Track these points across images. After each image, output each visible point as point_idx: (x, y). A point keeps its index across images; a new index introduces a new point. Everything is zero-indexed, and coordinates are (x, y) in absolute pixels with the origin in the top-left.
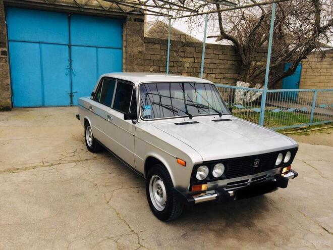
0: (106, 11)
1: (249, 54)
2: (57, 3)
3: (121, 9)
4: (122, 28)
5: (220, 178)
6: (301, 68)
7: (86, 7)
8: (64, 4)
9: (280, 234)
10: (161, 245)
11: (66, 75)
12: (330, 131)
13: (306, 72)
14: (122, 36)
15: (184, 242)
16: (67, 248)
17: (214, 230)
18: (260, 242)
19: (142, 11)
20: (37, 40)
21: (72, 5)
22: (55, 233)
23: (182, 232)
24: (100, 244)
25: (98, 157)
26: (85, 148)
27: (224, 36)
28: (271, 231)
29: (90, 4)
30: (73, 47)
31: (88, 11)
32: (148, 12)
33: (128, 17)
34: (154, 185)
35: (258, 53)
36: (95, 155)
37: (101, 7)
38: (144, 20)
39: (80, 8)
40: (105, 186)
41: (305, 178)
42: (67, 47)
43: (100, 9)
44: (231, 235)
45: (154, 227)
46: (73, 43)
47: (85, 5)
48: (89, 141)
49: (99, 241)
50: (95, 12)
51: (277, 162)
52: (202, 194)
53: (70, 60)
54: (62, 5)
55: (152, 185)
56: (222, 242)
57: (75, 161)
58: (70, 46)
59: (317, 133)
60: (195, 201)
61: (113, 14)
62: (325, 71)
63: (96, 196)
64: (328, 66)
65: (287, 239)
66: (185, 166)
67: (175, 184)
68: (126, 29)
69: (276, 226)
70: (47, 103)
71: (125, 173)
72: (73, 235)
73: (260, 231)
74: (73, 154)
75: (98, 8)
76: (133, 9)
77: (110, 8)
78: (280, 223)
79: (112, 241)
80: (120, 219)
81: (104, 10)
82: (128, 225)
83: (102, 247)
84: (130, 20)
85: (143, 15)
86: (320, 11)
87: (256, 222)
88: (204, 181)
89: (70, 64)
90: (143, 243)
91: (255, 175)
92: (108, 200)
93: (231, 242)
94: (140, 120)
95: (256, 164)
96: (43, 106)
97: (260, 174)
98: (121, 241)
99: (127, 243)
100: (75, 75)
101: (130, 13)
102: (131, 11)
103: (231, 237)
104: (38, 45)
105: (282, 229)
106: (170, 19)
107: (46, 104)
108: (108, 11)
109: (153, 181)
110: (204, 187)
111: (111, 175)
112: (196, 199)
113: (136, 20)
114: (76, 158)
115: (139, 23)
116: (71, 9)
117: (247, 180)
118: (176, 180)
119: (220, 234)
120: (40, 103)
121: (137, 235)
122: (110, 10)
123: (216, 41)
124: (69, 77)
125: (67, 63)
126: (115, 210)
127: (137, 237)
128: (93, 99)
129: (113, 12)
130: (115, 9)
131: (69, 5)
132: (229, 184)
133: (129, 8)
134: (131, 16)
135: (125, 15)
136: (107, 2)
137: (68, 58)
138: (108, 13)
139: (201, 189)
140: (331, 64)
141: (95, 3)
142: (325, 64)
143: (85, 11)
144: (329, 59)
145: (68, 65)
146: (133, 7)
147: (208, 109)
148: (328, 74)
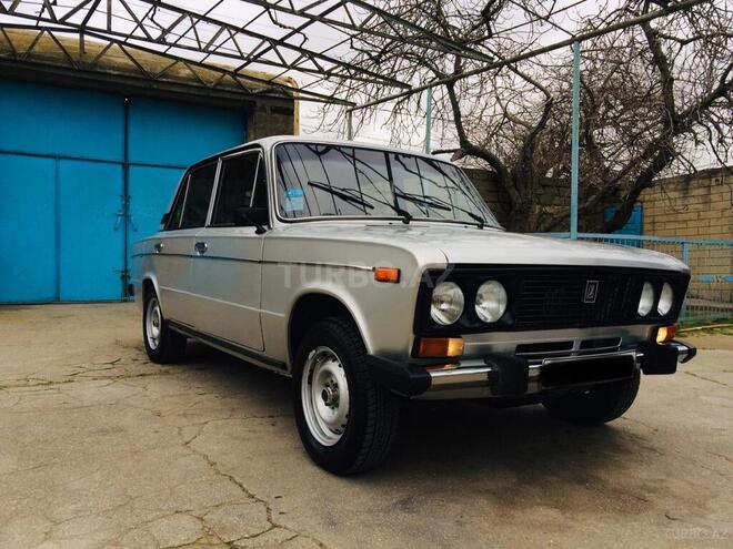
0: (210, 89)
1: (526, 188)
2: (99, 70)
3: (242, 87)
4: (246, 129)
6: (642, 216)
7: (164, 80)
8: (116, 73)
9: (675, 497)
10: (334, 524)
11: (116, 229)
12: (731, 331)
13: (654, 223)
15: (405, 517)
16: (46, 534)
17: (488, 491)
18: (623, 512)
19: (289, 92)
20: (49, 152)
21: (133, 75)
22: (18, 503)
23: (396, 496)
24: (150, 524)
26: (143, 357)
27: (467, 149)
28: (649, 491)
29: (174, 74)
30: (131, 167)
31: (167, 88)
32: (301, 95)
33: (259, 104)
34: (316, 378)
35: (544, 186)
37: (199, 81)
38: (293, 110)
39: (151, 80)
40: (185, 415)
41: (701, 397)
42: (120, 167)
43: (195, 84)
44: (539, 501)
45: (314, 487)
46: (133, 158)
47: (163, 76)
48: (154, 339)
49: (150, 517)
50: (184, 90)
51: (640, 306)
52: (447, 366)
53: (126, 197)
54: (110, 74)
55: (310, 383)
56: (518, 514)
58: (126, 166)
59: (702, 333)
60: (430, 378)
61: (228, 96)
62: (694, 216)
63: (156, 432)
64: (701, 207)
65: (698, 506)
66: (398, 281)
67: (371, 349)
68: (255, 131)
69: (662, 480)
70: (65, 294)
72: (72, 507)
73: (618, 493)
74: (111, 366)
75: (190, 83)
76: (270, 86)
77: (218, 84)
78: (668, 475)
79: (188, 517)
80: (218, 472)
81: (205, 88)
82: (241, 486)
83: (153, 530)
84: (263, 109)
85: (292, 100)
86: (672, 80)
87: (602, 474)
88: (455, 330)
89: (126, 207)
90: (282, 521)
91: (589, 330)
92: (187, 439)
93: (541, 514)
94: (276, 224)
95: (590, 293)
96: (57, 300)
97: (602, 332)
98: (213, 518)
99: (234, 519)
100: (136, 230)
101: (261, 95)
102: (265, 92)
103: (538, 504)
104: (51, 162)
105: (677, 485)
106: (350, 111)
107: (62, 297)
108: (214, 90)
109: (312, 371)
110: (453, 347)
111: (203, 397)
112: (433, 375)
113: (276, 110)
114: (115, 372)
115: (281, 118)
116: (130, 82)
117: (569, 345)
118: (374, 338)
119: (506, 499)
120: (50, 294)
121: (266, 504)
122: (219, 87)
124: (120, 234)
125: (118, 203)
126: (206, 457)
127: (264, 509)
128: (165, 229)
129: (223, 91)
130: (229, 86)
131: (127, 74)
132: (521, 348)
133: (261, 84)
134: (264, 101)
135: (251, 99)
136: (214, 73)
137: (121, 192)
138: (212, 94)
139: (446, 350)
140: (707, 202)
141: (185, 72)
142: (694, 204)
143: (161, 87)
144: (702, 191)
145: (121, 208)
146: (269, 82)
147: (449, 209)
148: (703, 223)
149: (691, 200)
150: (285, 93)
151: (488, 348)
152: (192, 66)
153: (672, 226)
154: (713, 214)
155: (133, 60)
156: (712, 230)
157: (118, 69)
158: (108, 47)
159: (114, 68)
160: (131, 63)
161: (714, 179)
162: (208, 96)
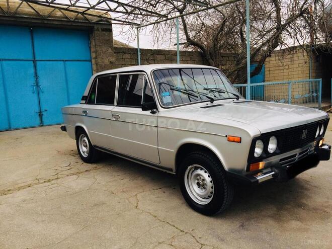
0: (72, 21)
1: (216, 58)
2: (18, 16)
3: (87, 20)
4: (90, 39)
5: (274, 154)
7: (50, 18)
8: (26, 16)
10: (223, 240)
11: (33, 93)
14: (90, 48)
15: (247, 233)
18: (322, 219)
19: (110, 20)
21: (35, 17)
23: (237, 223)
25: (98, 167)
26: (80, 161)
27: (190, 42)
29: (54, 15)
30: (37, 62)
31: (52, 22)
32: (115, 22)
33: (96, 27)
35: (222, 57)
36: (94, 165)
37: (66, 17)
38: (112, 30)
39: (44, 19)
40: (124, 192)
42: (32, 62)
43: (65, 19)
44: (290, 218)
45: (203, 223)
46: (37, 58)
47: (49, 16)
48: (84, 152)
50: (60, 23)
51: (316, 134)
53: (36, 77)
54: (23, 17)
55: (188, 178)
57: (73, 174)
58: (35, 61)
60: (258, 180)
61: (79, 24)
62: (287, 67)
63: (119, 202)
64: (289, 63)
66: (240, 142)
68: (94, 40)
70: (13, 125)
71: (139, 177)
74: (69, 168)
75: (63, 19)
76: (100, 19)
77: (76, 19)
79: (165, 245)
80: (161, 221)
81: (70, 21)
82: (174, 226)
84: (98, 30)
85: (111, 24)
86: (280, 9)
88: (261, 159)
89: (37, 82)
91: (302, 148)
92: (136, 205)
94: (160, 109)
95: (304, 135)
96: (10, 129)
97: (305, 148)
98: (176, 243)
99: (185, 244)
100: (43, 92)
101: (97, 23)
102: (98, 21)
106: (138, 28)
107: (12, 127)
108: (74, 22)
109: (188, 173)
110: (261, 165)
111: (124, 181)
112: (258, 178)
113: (103, 30)
115: (106, 33)
116: (33, 21)
117: (295, 155)
120: (7, 127)
121: (191, 234)
122: (76, 21)
123: (183, 48)
124: (36, 95)
126: (150, 213)
127: (192, 237)
128: (85, 103)
129: (79, 22)
130: (81, 19)
131: (32, 17)
132: (281, 160)
133: (95, 18)
134: (98, 26)
135: (92, 25)
136: (72, 13)
137: (34, 75)
138: (74, 24)
139: (259, 167)
140: (292, 61)
141: (59, 14)
142: (286, 61)
143: (49, 22)
144: (290, 56)
145: (34, 82)
146: (99, 17)
147: (224, 93)
148: (290, 70)
149: (286, 60)
150: (107, 21)
151: (271, 162)
152: (62, 11)
153: (277, 72)
154: (295, 66)
155: (34, 9)
156: (294, 73)
157: (27, 14)
158: (21, 3)
159: (25, 14)
160: (33, 11)
161: (295, 51)
162: (72, 25)
